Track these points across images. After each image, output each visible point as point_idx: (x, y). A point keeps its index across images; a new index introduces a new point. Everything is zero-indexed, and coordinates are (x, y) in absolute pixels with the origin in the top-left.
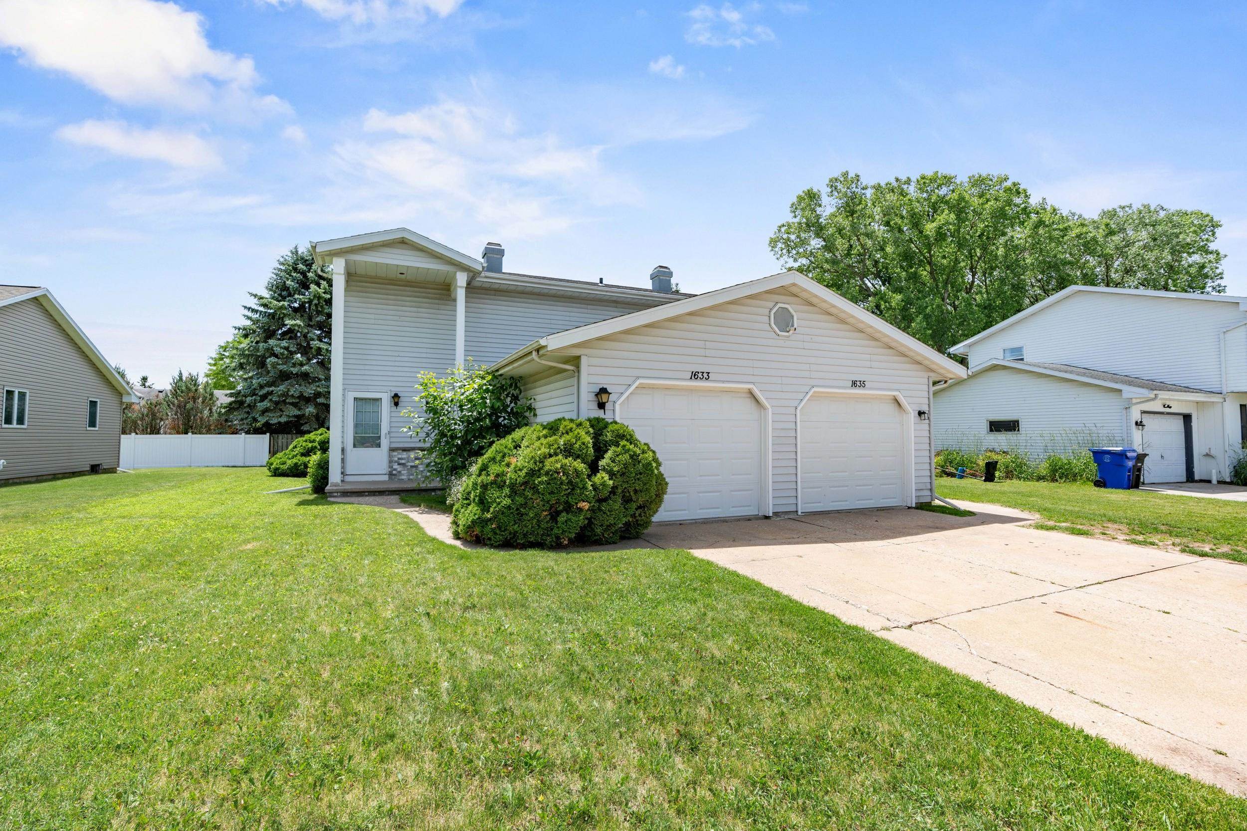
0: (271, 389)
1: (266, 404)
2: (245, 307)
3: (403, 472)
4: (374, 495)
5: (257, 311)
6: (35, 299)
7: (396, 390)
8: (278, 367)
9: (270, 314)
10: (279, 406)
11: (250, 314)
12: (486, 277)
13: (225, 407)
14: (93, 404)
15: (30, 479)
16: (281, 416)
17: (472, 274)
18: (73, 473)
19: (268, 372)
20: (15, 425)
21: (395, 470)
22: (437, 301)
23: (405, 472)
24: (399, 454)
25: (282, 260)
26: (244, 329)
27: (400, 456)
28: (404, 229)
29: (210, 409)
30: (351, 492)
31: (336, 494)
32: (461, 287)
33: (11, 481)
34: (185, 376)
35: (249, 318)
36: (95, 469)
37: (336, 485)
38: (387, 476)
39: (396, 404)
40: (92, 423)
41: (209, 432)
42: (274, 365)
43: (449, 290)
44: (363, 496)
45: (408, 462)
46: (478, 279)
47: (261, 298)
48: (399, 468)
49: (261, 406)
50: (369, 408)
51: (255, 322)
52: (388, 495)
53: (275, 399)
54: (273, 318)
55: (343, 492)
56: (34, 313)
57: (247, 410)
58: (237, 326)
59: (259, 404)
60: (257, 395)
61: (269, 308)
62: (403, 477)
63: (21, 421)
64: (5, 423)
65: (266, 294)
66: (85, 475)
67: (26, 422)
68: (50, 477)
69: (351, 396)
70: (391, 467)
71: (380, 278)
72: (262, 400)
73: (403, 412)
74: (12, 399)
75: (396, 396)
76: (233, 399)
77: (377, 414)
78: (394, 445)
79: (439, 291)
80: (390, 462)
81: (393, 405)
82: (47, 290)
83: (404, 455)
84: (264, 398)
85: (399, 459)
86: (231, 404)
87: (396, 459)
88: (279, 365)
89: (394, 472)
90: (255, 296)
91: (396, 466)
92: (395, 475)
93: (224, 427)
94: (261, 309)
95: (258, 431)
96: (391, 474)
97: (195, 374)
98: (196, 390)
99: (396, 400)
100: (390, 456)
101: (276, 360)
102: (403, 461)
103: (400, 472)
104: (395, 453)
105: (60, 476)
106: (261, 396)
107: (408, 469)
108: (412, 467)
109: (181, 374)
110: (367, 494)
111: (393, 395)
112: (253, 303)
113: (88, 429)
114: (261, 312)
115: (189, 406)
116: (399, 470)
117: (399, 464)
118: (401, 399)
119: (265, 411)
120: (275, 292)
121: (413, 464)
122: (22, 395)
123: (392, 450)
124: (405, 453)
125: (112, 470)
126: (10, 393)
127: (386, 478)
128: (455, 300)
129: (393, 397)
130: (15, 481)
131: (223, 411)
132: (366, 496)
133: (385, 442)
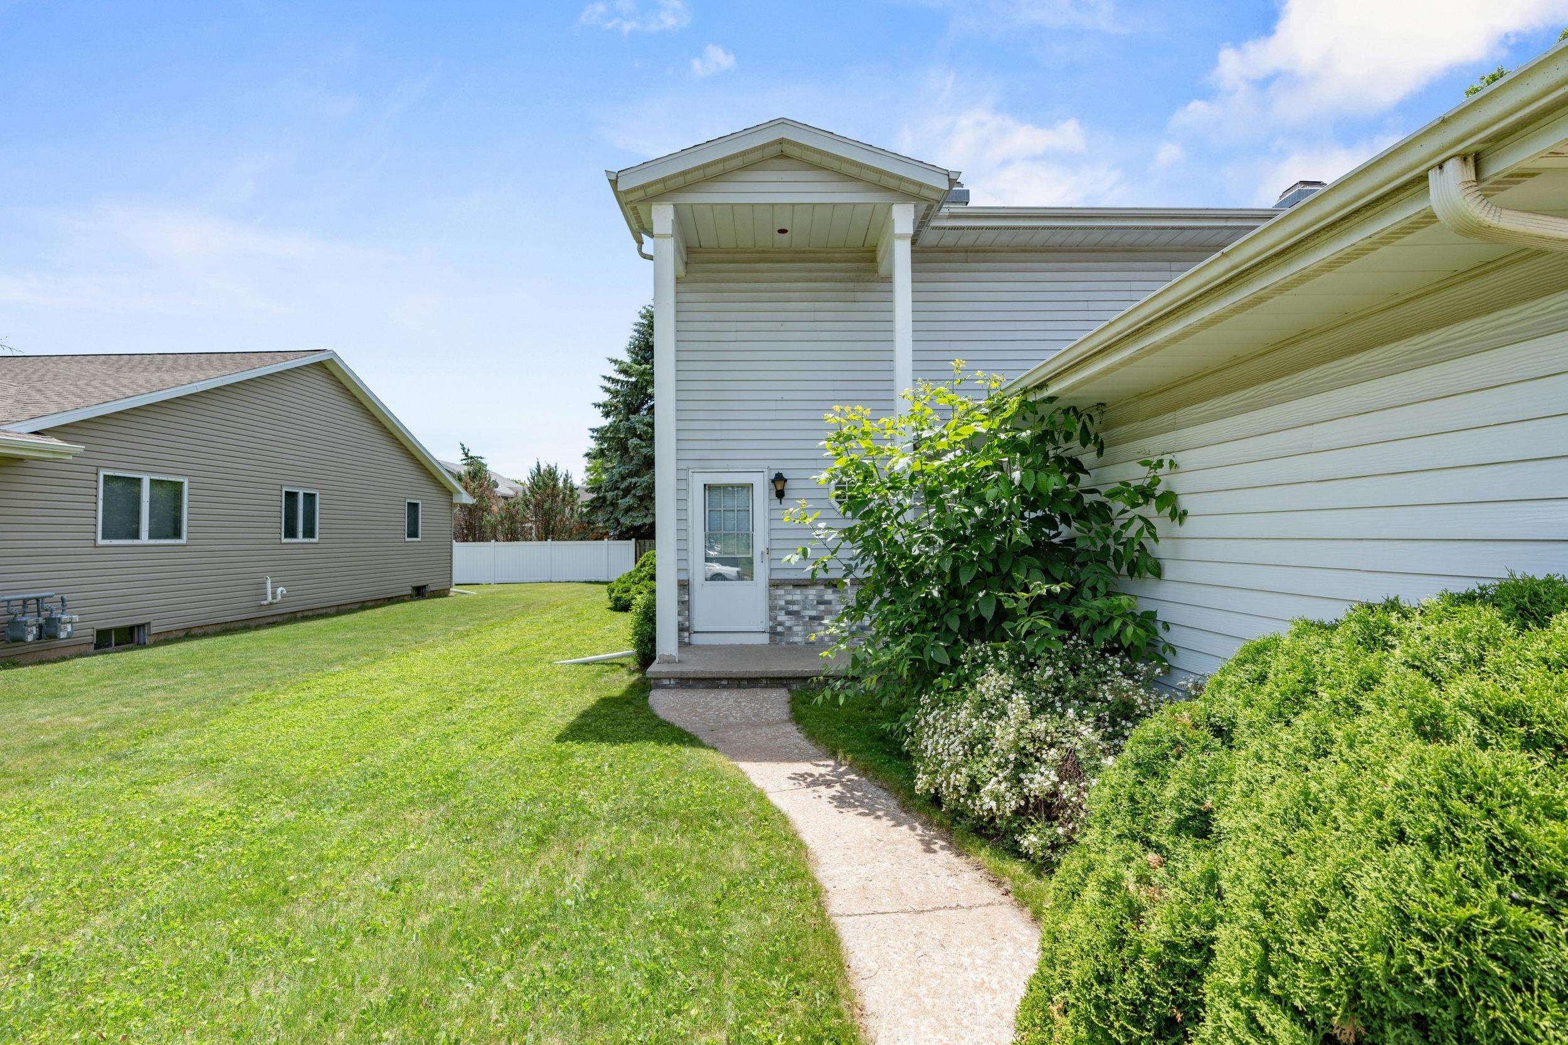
0: (633, 480)
1: (629, 500)
2: (605, 377)
3: (796, 629)
4: (739, 687)
5: (617, 381)
6: (320, 364)
7: (778, 467)
8: (642, 450)
9: (632, 383)
10: (645, 503)
11: (609, 385)
12: (953, 216)
13: (587, 506)
14: (413, 507)
15: (329, 610)
16: (646, 516)
17: (924, 205)
18: (389, 599)
19: (632, 459)
20: (300, 539)
21: (781, 624)
22: (851, 285)
23: (799, 629)
24: (787, 593)
25: (644, 311)
26: (605, 406)
27: (789, 598)
28: (782, 122)
29: (572, 509)
30: (694, 679)
31: (666, 682)
32: (902, 237)
33: (299, 615)
34: (543, 467)
35: (607, 390)
36: (420, 592)
37: (669, 661)
38: (767, 636)
39: (780, 495)
40: (413, 533)
41: (570, 538)
42: (636, 448)
43: (873, 260)
44: (717, 687)
45: (805, 608)
46: (934, 224)
47: (621, 363)
48: (788, 621)
49: (623, 503)
50: (730, 502)
51: (615, 394)
52: (766, 687)
53: (639, 493)
54: (636, 386)
55: (681, 679)
56: (318, 384)
57: (611, 509)
58: (596, 402)
59: (620, 501)
60: (618, 489)
61: (631, 376)
62: (796, 639)
63: (309, 532)
64: (286, 537)
65: (627, 359)
66: (403, 601)
67: (317, 535)
68: (357, 606)
69: (698, 482)
70: (773, 618)
71: (745, 251)
72: (624, 497)
73: (791, 510)
74: (296, 502)
75: (779, 479)
76: (595, 495)
77: (747, 510)
78: (778, 575)
79: (855, 265)
80: (772, 608)
81: (774, 496)
82: (334, 353)
83: (797, 595)
84: (627, 491)
85: (788, 602)
86: (592, 501)
87: (782, 603)
88: (642, 447)
89: (780, 629)
90: (615, 362)
91: (782, 617)
92: (781, 634)
93: (586, 531)
94: (622, 377)
95: (622, 536)
96: (773, 633)
97: (553, 465)
98: (555, 486)
99: (779, 486)
100: (772, 598)
101: (639, 441)
102: (795, 608)
103: (790, 628)
104: (780, 592)
105: (370, 604)
106: (623, 490)
107: (805, 623)
108: (812, 618)
109: (539, 466)
110: (725, 682)
111: (773, 477)
112: (611, 371)
113: (408, 539)
114: (622, 382)
115: (547, 506)
116: (788, 624)
117: (788, 613)
118: (789, 484)
119: (629, 509)
120: (637, 355)
121: (814, 613)
122: (310, 498)
123: (775, 584)
124: (798, 591)
125: (443, 593)
126: (291, 497)
127: (764, 639)
128: (889, 279)
129: (773, 481)
130: (306, 613)
131: (585, 510)
132: (724, 687)
133: (761, 572)
